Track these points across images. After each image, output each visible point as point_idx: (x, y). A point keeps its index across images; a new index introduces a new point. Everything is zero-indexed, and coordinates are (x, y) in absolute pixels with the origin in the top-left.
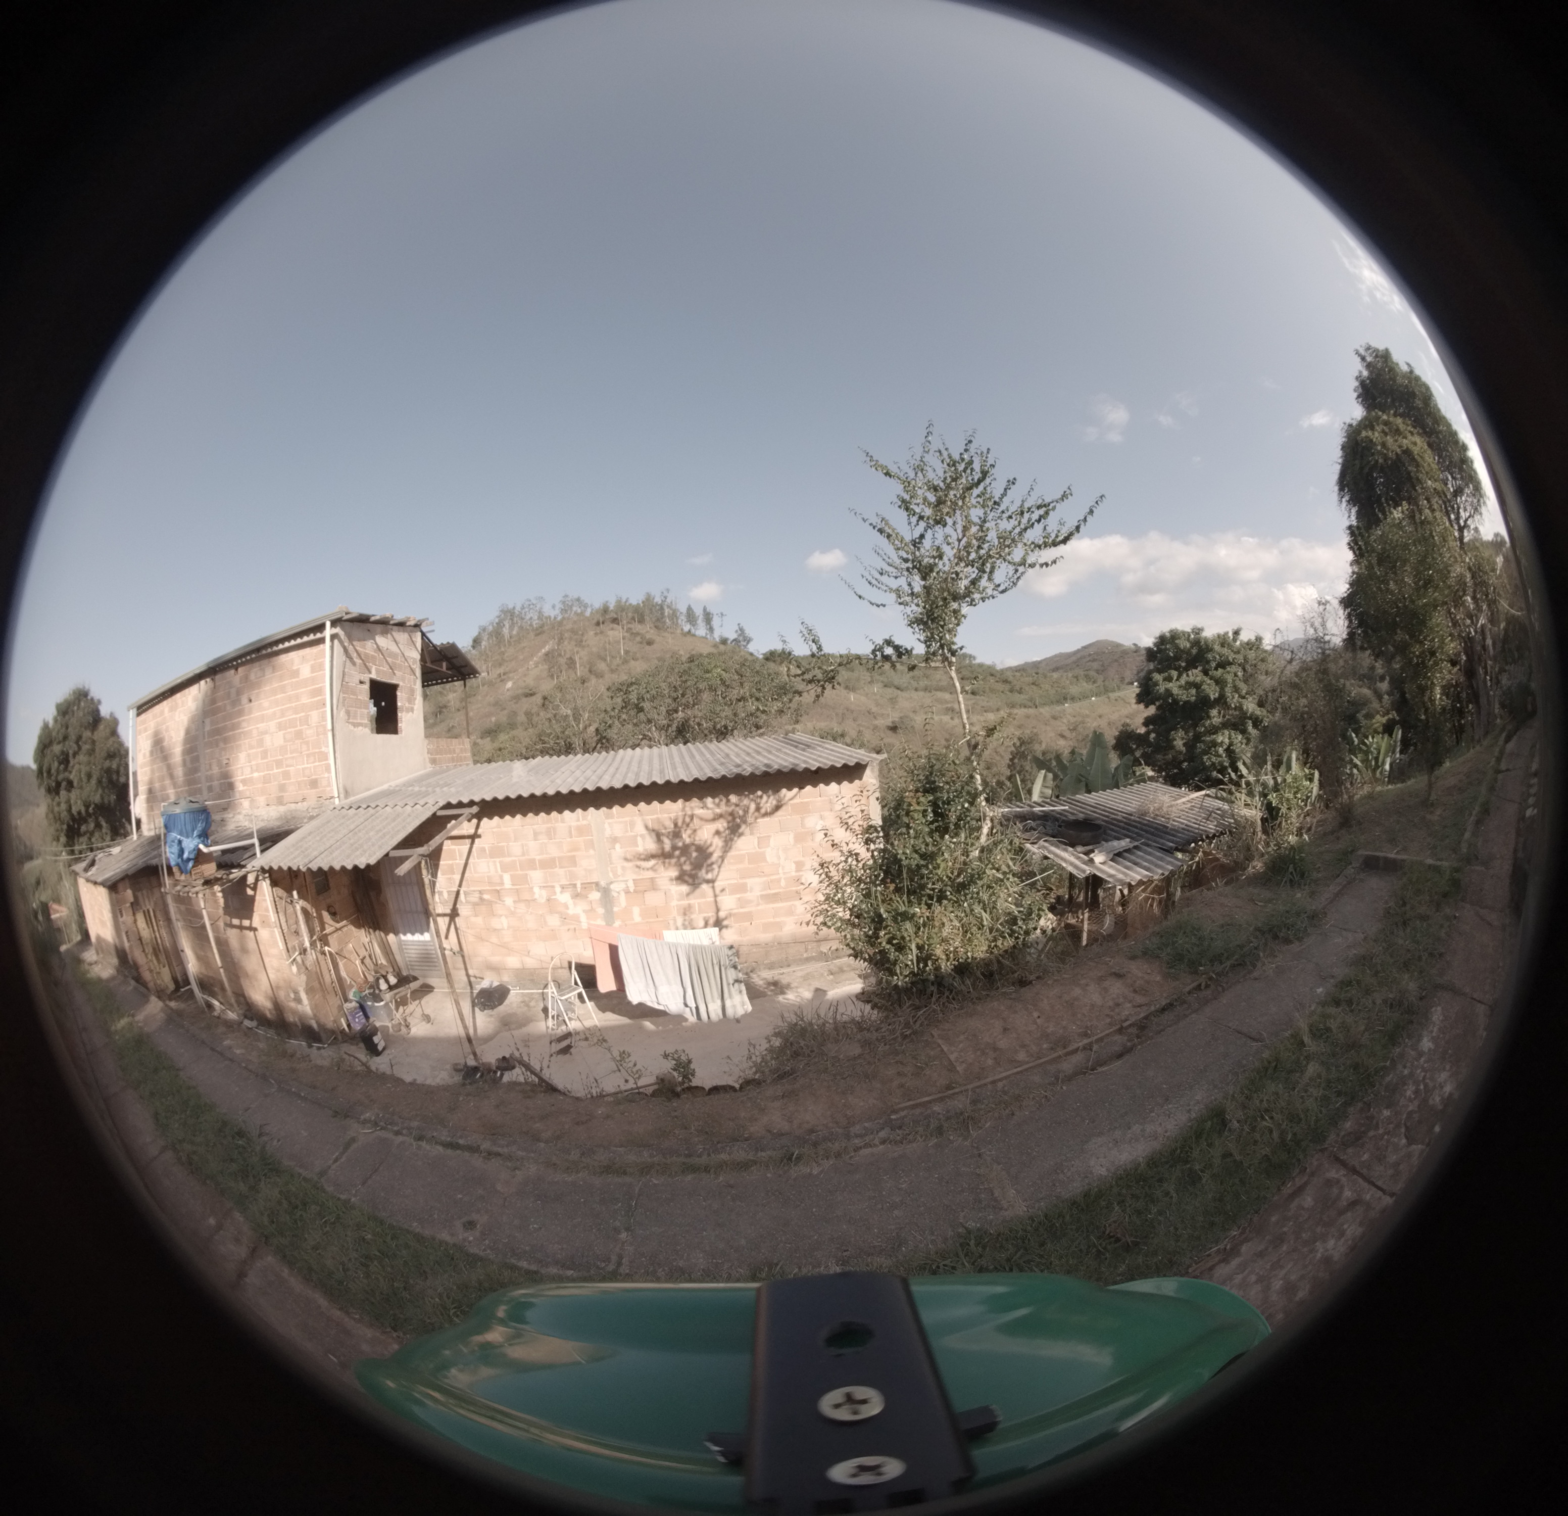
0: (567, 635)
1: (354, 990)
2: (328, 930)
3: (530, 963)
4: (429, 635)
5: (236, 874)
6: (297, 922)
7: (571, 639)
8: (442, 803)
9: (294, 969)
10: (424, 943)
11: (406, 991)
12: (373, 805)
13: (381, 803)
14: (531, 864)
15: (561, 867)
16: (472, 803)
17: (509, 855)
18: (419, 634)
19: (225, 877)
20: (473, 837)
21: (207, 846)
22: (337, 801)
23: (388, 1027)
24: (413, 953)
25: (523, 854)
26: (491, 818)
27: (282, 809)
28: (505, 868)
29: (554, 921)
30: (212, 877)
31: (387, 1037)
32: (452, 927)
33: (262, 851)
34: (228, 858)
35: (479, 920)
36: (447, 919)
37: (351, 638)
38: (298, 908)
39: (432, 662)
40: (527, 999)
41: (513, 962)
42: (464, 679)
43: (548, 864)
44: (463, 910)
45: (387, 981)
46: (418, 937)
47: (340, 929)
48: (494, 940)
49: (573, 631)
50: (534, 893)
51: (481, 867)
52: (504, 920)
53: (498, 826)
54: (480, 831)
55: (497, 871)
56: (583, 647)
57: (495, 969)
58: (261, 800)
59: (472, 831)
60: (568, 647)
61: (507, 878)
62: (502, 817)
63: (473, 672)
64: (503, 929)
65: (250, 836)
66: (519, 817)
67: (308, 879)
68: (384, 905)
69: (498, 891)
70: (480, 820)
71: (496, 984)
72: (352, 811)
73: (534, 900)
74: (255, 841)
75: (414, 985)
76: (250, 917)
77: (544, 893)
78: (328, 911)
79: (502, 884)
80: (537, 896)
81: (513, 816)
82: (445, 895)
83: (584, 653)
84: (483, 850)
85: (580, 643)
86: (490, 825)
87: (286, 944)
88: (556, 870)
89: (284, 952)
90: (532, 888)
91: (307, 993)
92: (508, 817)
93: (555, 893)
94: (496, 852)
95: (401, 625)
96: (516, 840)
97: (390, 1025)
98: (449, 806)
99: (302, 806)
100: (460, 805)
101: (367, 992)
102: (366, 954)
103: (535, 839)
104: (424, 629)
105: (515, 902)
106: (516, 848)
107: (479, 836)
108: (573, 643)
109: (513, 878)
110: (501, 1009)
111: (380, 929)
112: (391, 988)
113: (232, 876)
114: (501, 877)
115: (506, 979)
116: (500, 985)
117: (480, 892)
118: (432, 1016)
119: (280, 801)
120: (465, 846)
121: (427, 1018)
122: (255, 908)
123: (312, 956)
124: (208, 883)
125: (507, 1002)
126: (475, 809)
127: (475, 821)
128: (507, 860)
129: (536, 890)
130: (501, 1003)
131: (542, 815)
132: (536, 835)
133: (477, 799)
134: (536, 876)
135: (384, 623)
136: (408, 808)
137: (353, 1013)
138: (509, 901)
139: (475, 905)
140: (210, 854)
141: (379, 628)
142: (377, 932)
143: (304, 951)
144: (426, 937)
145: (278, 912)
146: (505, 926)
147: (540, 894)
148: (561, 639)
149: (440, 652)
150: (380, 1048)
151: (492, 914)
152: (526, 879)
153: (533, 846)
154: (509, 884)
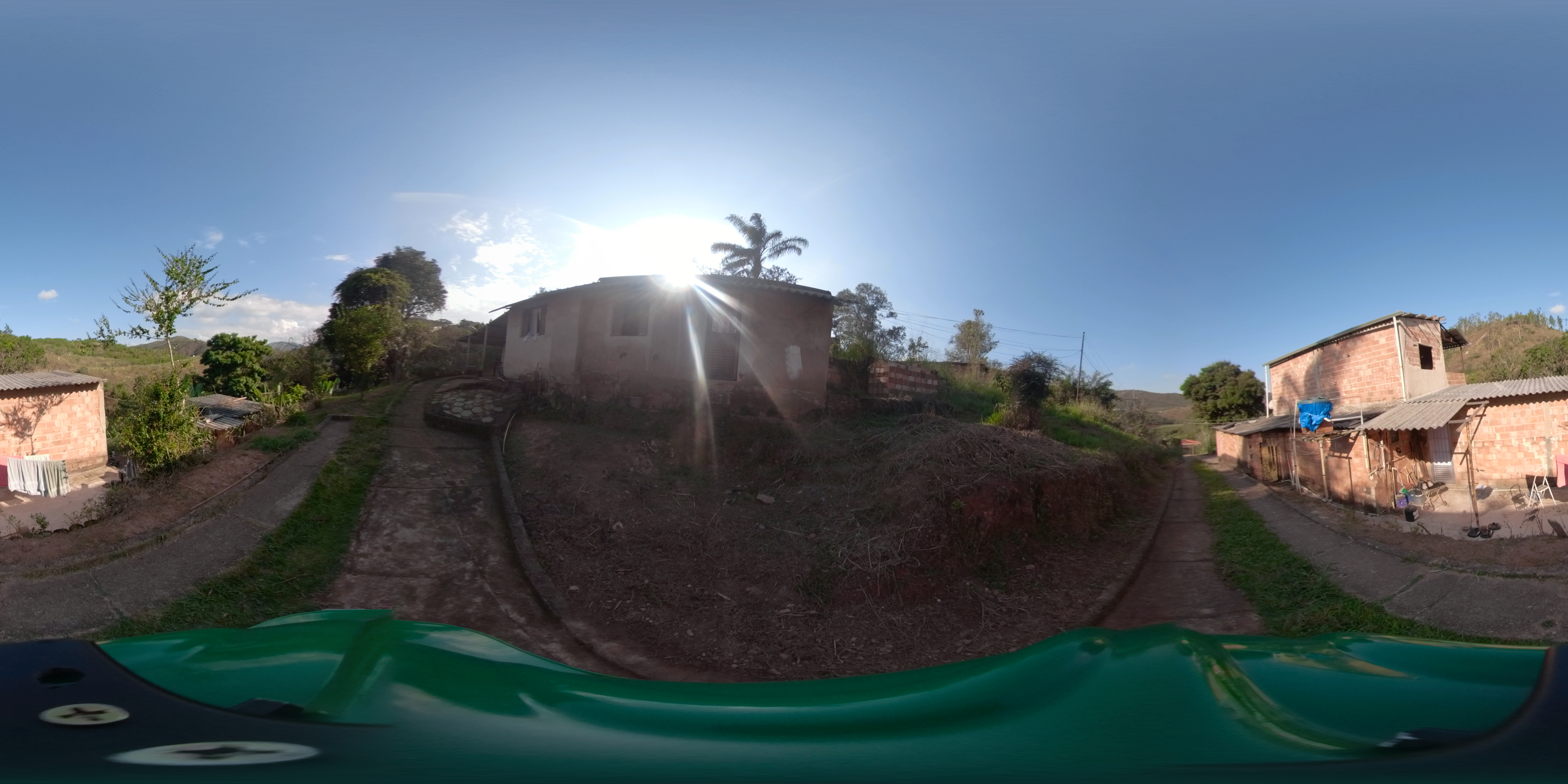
0: (1493, 330)
1: (1403, 489)
2: (1395, 459)
3: (1505, 476)
4: (1443, 325)
5: (1345, 432)
6: (1380, 456)
7: (1495, 331)
8: (1468, 399)
9: (1372, 478)
10: (1448, 467)
11: (1437, 490)
12: (1428, 401)
13: (1433, 400)
14: (1512, 429)
15: (1527, 430)
16: (1485, 399)
17: (1500, 424)
18: (1439, 325)
19: (1339, 433)
20: (1482, 415)
21: (1330, 419)
22: (1405, 400)
23: (1420, 507)
24: (1439, 472)
25: (1508, 424)
26: (1493, 406)
27: (1374, 403)
28: (1497, 430)
29: (1520, 455)
30: (1331, 433)
31: (1420, 513)
32: (1465, 459)
33: (1364, 421)
34: (1339, 425)
35: (1480, 456)
36: (1463, 455)
37: (1407, 326)
38: (1382, 448)
39: (1446, 338)
40: (1502, 494)
41: (1496, 476)
42: (1460, 346)
43: (1520, 428)
44: (1473, 450)
45: (1427, 485)
46: (1444, 464)
47: (1401, 459)
48: (1488, 465)
49: (1496, 328)
50: (1512, 442)
51: (1486, 430)
52: (1494, 455)
53: (1496, 411)
54: (1485, 413)
55: (1493, 432)
56: (1501, 335)
57: (1486, 479)
59: (1482, 412)
60: (1494, 335)
61: (1498, 435)
62: (1498, 406)
63: (1465, 343)
64: (1493, 460)
65: (1359, 414)
66: (1506, 406)
67: (1388, 435)
68: (1427, 449)
69: (1493, 442)
70: (1487, 407)
71: (1485, 487)
72: (1416, 404)
73: (1512, 446)
74: (1361, 417)
75: (1442, 487)
76: (1348, 453)
77: (1517, 443)
78: (1397, 451)
79: (1496, 438)
80: (1513, 444)
81: (1504, 405)
82: (1464, 444)
83: (1502, 338)
84: (1487, 422)
85: (1500, 333)
86: (1491, 410)
87: (1370, 465)
88: (1524, 431)
89: (1368, 471)
90: (1511, 440)
91: (1376, 489)
92: (1501, 406)
93: (1523, 442)
94: (1493, 423)
95: (1430, 320)
96: (1504, 417)
97: (1422, 506)
98: (1472, 400)
99: (1385, 402)
100: (1479, 400)
101: (1412, 489)
102: (1413, 471)
103: (1514, 417)
104: (1441, 322)
105: (1501, 447)
106: (1504, 421)
107: (1485, 415)
108: (1497, 333)
109: (1501, 436)
110: (1488, 499)
111: (1423, 460)
112: (1429, 488)
113: (1343, 433)
114: (1495, 435)
115: (1491, 484)
116: (1488, 487)
117: (1483, 444)
118: (1448, 502)
119: (1371, 401)
121: (1445, 503)
122: (1353, 449)
123: (1383, 472)
124: (1327, 436)
125: (1491, 495)
126: (1487, 402)
127: (1484, 408)
128: (1499, 426)
129: (1513, 441)
130: (1488, 496)
131: (1519, 405)
132: (1515, 415)
133: (1488, 397)
134: (1514, 434)
135: (1423, 319)
136: (1449, 402)
137: (1400, 500)
138: (1498, 447)
139: (1479, 448)
140: (1331, 422)
141: (1420, 321)
142: (1421, 461)
143: (1379, 469)
144: (1449, 463)
145: (1368, 451)
146: (1495, 458)
147: (1515, 443)
148: (1490, 332)
149: (1449, 333)
150: (1415, 518)
152: (1508, 436)
153: (1513, 420)
154: (1498, 438)
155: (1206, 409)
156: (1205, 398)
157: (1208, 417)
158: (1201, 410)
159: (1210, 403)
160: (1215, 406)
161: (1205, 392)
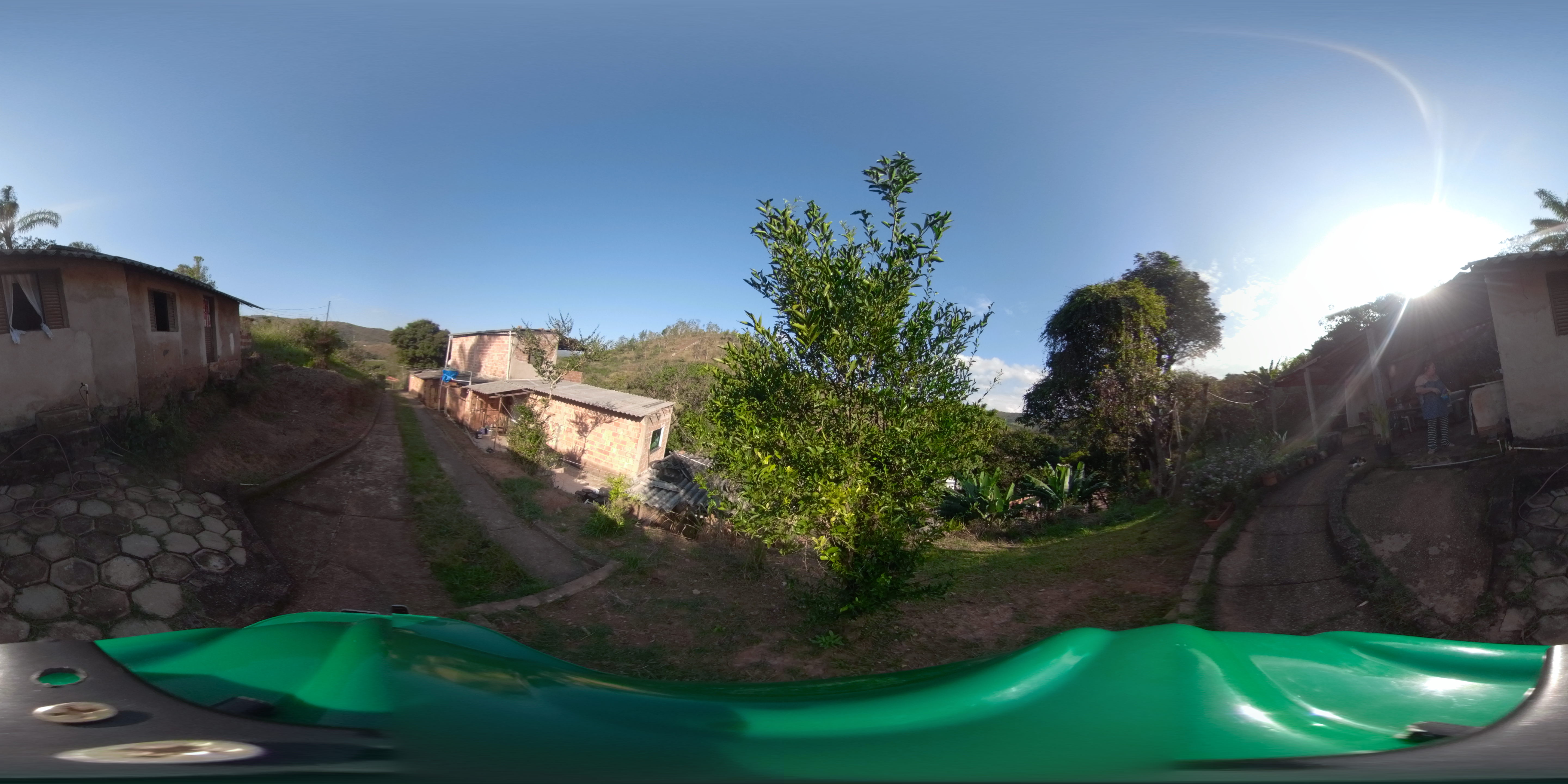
16: (532, 390)
18: (559, 335)
20: (540, 401)
27: (494, 377)
33: (479, 383)
39: (564, 344)
49: (709, 339)
56: (712, 347)
58: (492, 372)
67: (489, 396)
83: (711, 350)
95: (549, 332)
99: (499, 377)
104: (562, 334)
108: (708, 344)
119: (494, 374)
149: (568, 340)
155: (406, 355)
156: (408, 347)
157: (407, 361)
158: (403, 355)
159: (411, 350)
160: (414, 354)
161: (408, 343)
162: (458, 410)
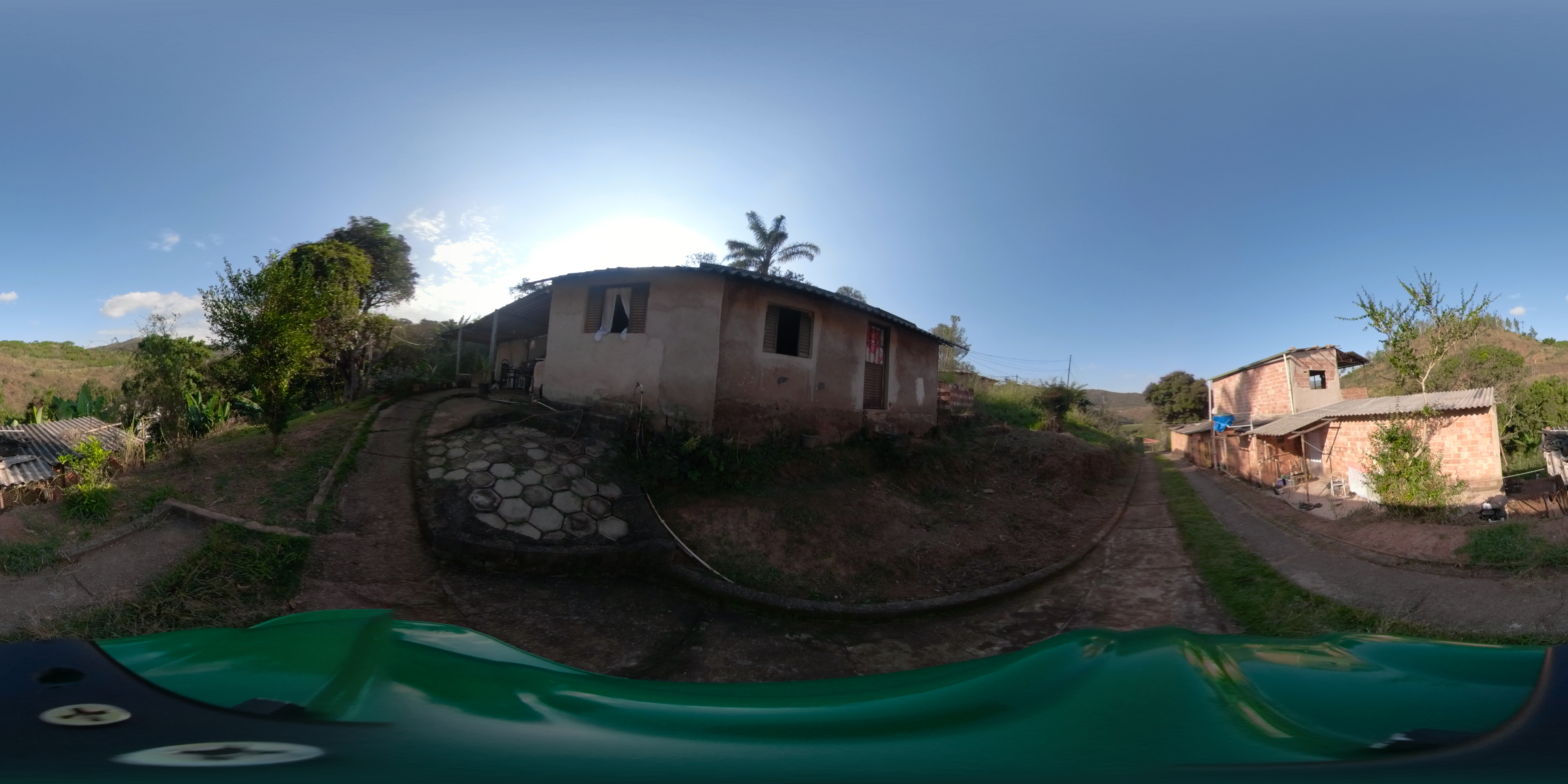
4: (1340, 349)
8: (1324, 416)
9: (1260, 465)
10: (1320, 463)
12: (1303, 415)
13: (1306, 415)
14: (1357, 439)
16: (1335, 416)
17: (1350, 435)
18: (1335, 350)
20: (1339, 428)
22: (1293, 413)
25: (1355, 435)
26: (1344, 422)
27: (1274, 415)
28: (1348, 440)
32: (1329, 459)
35: (1338, 457)
36: (1329, 454)
37: (1297, 358)
38: (1266, 446)
43: (1363, 440)
44: (1334, 453)
46: (1318, 461)
47: (1284, 454)
48: (1342, 465)
50: (1357, 450)
51: (1341, 439)
52: (1347, 458)
53: (1346, 425)
54: (1340, 426)
55: (1345, 441)
58: (1267, 411)
59: (1338, 426)
61: (1349, 443)
62: (1348, 421)
64: (1346, 462)
66: (1353, 422)
69: (1345, 448)
70: (1341, 422)
72: (1295, 417)
73: (1358, 452)
77: (1361, 450)
79: (1347, 445)
82: (1327, 447)
84: (1342, 433)
86: (1344, 424)
87: (1259, 456)
89: (1258, 459)
90: (1357, 448)
91: (1263, 473)
92: (1350, 422)
93: (1365, 451)
94: (1346, 434)
95: (1324, 349)
96: (1353, 430)
98: (1327, 417)
99: (1281, 414)
100: (1331, 417)
102: (1294, 463)
104: (1338, 348)
105: (1351, 452)
106: (1352, 433)
107: (1341, 428)
109: (1352, 444)
114: (1346, 443)
117: (1340, 448)
119: (1273, 412)
120: (1335, 431)
122: (1250, 445)
126: (1338, 418)
127: (1339, 422)
128: (1349, 437)
129: (1359, 449)
134: (1359, 443)
135: (1316, 349)
136: (1313, 417)
138: (1349, 452)
139: (1337, 452)
141: (1311, 352)
143: (1265, 459)
146: (1347, 460)
149: (1346, 355)
151: (1343, 455)
152: (1354, 444)
153: (1358, 432)
154: (1349, 445)
155: (1164, 413)
156: (1163, 404)
157: (1165, 419)
158: (1159, 412)
159: (1167, 407)
160: (1172, 410)
161: (1164, 398)
162: (1239, 464)
